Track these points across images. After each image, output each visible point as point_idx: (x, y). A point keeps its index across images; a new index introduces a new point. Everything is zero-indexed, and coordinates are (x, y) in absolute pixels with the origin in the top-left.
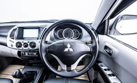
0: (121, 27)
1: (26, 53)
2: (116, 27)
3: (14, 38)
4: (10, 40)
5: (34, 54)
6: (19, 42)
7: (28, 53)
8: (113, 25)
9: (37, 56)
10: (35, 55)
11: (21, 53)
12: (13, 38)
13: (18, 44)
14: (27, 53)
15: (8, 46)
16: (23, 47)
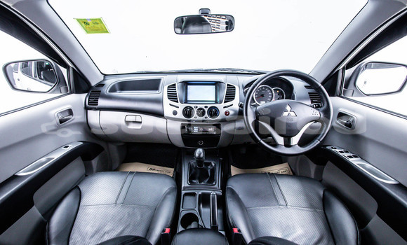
0: (365, 82)
2: (357, 83)
4: (170, 105)
6: (189, 108)
8: (350, 78)
14: (197, 127)
15: (165, 115)
16: (195, 115)
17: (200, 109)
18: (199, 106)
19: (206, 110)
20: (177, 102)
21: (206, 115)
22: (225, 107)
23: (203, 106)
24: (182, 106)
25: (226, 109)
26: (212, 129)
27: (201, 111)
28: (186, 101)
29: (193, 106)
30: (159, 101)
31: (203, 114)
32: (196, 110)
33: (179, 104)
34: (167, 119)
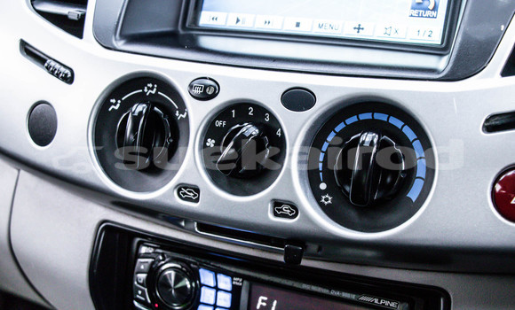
1: (207, 277)
3: (83, 18)
4: (26, 49)
6: (150, 90)
7: (235, 292)
11: (143, 264)
12: (71, 12)
13: (127, 106)
14: (225, 282)
18: (237, 84)
33: (82, 49)
34: (19, 171)
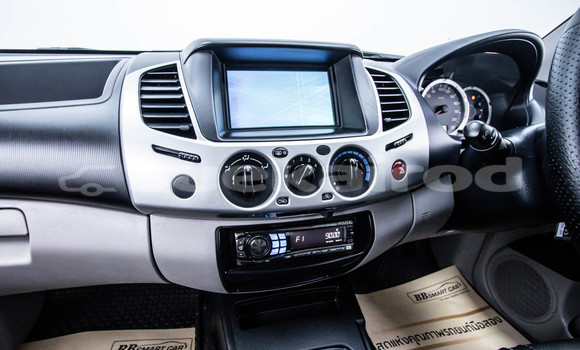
1: (274, 237)
5: (329, 235)
6: (246, 158)
7: (288, 239)
9: (349, 247)
10: (335, 243)
14: (282, 236)
15: (137, 199)
16: (280, 187)
17: (299, 161)
18: (295, 147)
19: (325, 161)
20: (190, 134)
21: (327, 184)
22: (390, 147)
23: (309, 147)
24: (214, 154)
25: (395, 153)
26: (337, 234)
27: (304, 172)
28: (229, 133)
29: (265, 148)
30: (105, 138)
31: (315, 179)
32: (280, 166)
33: (200, 144)
34: (148, 216)
